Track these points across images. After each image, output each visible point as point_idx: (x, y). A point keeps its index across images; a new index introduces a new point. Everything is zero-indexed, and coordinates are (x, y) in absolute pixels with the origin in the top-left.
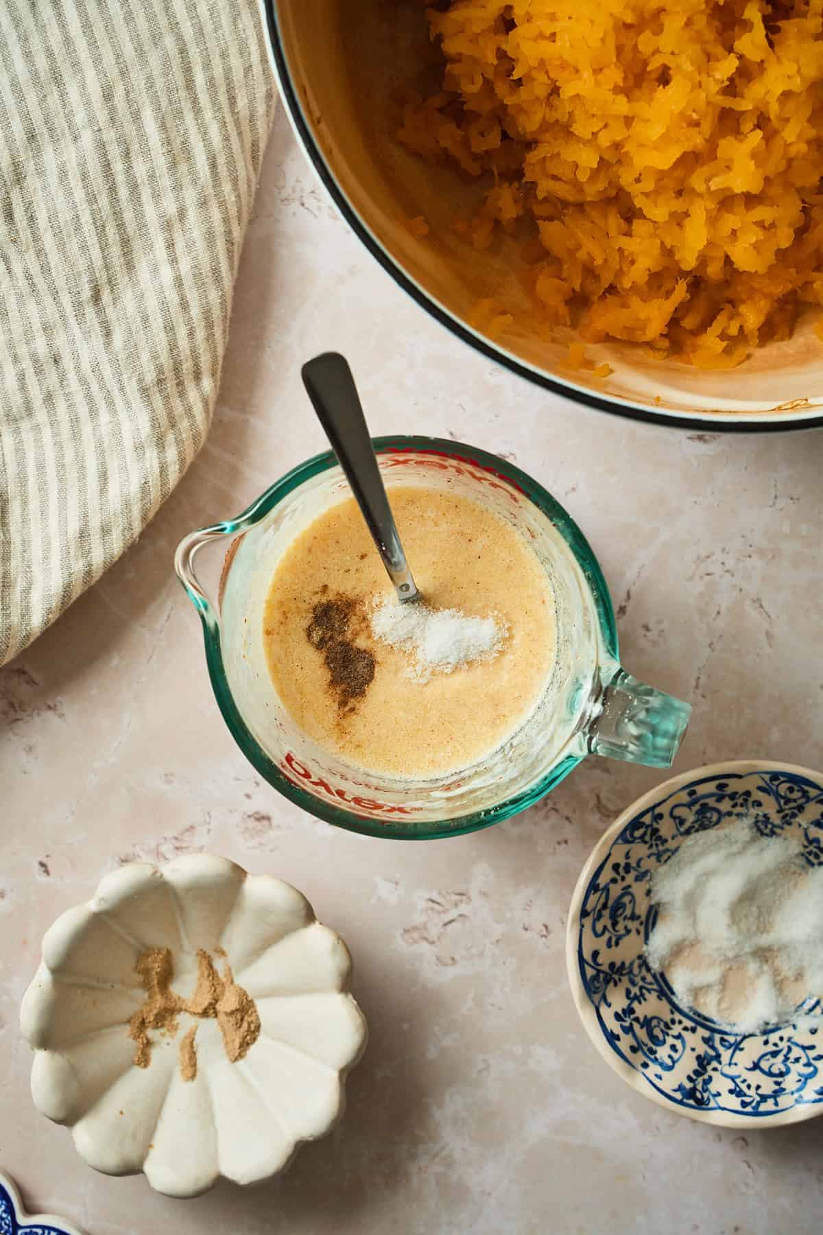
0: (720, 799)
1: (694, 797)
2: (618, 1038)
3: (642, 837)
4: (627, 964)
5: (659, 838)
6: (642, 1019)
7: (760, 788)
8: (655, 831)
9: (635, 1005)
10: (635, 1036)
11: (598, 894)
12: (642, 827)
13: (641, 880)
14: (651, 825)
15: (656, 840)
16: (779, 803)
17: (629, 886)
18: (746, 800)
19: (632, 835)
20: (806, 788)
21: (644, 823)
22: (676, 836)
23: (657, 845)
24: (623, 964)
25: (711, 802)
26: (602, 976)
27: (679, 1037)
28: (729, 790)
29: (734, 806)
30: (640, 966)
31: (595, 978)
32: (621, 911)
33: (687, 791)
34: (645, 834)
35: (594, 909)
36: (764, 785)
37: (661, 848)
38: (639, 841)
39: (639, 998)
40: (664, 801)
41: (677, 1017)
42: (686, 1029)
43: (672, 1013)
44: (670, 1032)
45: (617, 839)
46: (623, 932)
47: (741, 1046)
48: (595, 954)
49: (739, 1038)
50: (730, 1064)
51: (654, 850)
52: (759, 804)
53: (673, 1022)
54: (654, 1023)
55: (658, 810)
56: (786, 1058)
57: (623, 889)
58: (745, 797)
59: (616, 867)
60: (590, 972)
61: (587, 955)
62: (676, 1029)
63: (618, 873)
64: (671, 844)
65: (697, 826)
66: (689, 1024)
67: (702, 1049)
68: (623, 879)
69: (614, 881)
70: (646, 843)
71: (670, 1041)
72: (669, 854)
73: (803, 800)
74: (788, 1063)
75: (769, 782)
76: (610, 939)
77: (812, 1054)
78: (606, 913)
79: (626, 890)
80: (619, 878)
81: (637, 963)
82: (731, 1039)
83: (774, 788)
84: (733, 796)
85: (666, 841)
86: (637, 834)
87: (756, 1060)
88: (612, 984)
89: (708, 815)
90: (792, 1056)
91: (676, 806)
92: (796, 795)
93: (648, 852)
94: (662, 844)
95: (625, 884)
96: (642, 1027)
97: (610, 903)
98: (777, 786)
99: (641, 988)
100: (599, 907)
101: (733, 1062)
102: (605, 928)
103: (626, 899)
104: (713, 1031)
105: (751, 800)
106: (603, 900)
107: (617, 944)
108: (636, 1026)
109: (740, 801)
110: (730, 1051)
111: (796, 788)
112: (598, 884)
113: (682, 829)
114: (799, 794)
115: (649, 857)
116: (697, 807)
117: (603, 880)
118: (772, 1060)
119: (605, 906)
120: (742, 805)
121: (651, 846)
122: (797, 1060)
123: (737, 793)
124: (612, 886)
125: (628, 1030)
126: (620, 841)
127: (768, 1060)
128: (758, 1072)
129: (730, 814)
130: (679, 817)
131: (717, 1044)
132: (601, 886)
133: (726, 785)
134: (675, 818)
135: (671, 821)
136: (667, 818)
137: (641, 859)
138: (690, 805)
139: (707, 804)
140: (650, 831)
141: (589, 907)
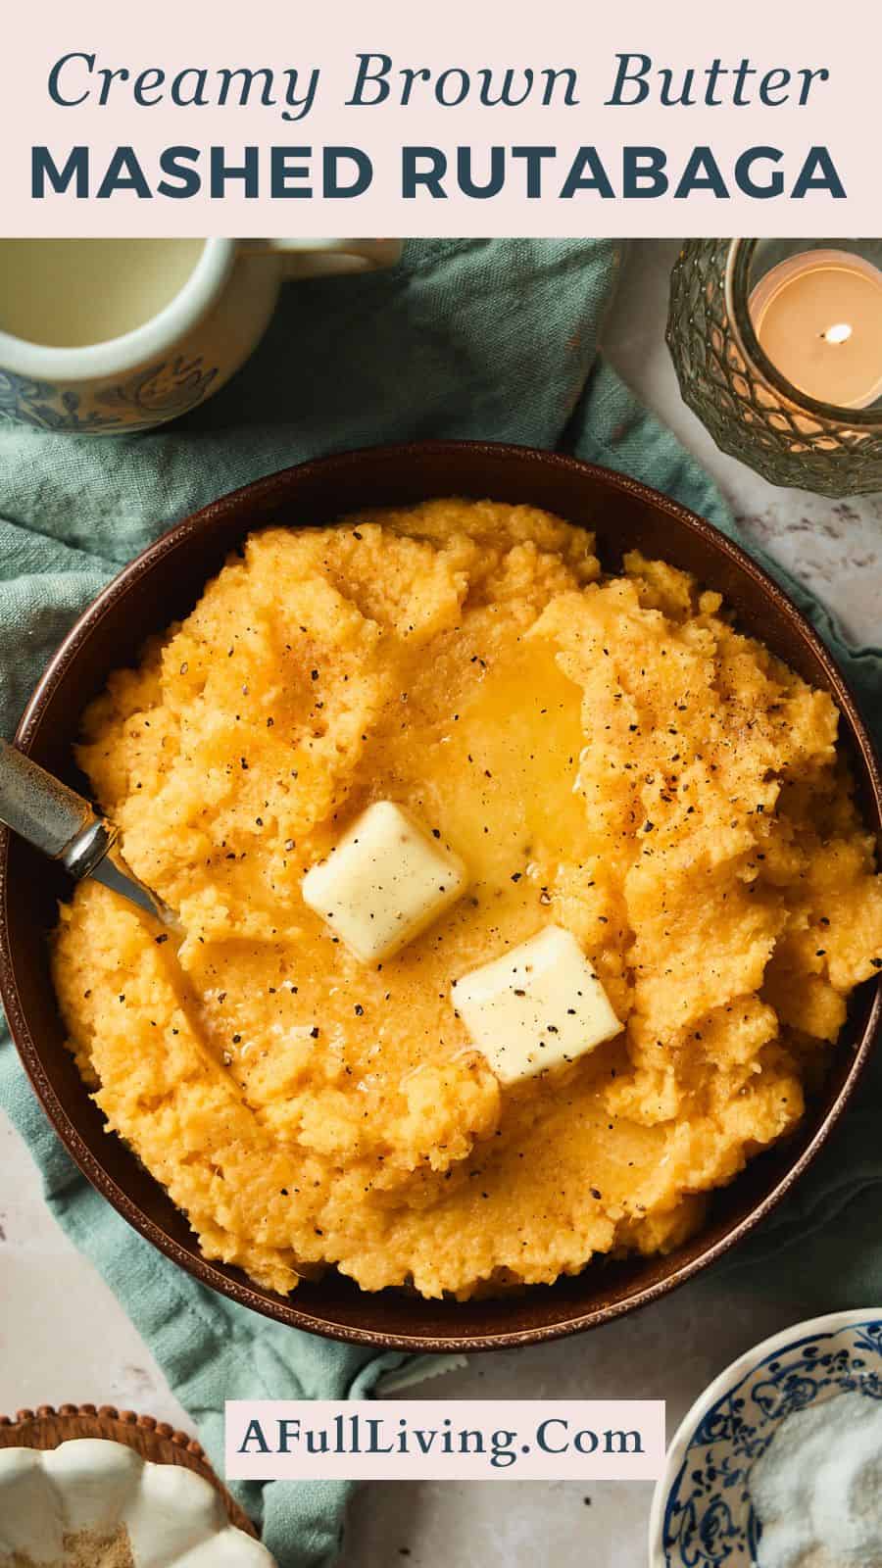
0: (811, 1366)
1: (778, 1371)
3: (722, 1433)
5: (745, 1429)
7: (858, 1345)
8: (738, 1422)
11: (682, 1513)
12: (719, 1421)
13: (732, 1484)
14: (731, 1416)
15: (741, 1432)
17: (718, 1496)
18: (844, 1362)
19: (710, 1434)
21: (721, 1416)
22: (765, 1421)
23: (743, 1438)
25: (801, 1373)
28: (819, 1355)
29: (831, 1371)
32: (714, 1527)
33: (768, 1365)
34: (725, 1427)
35: (680, 1533)
36: (863, 1340)
37: (749, 1440)
38: (719, 1438)
40: (741, 1384)
45: (691, 1443)
46: (721, 1552)
51: (740, 1444)
52: (861, 1364)
55: (735, 1397)
57: (711, 1501)
58: (841, 1358)
59: (697, 1476)
63: (701, 1483)
64: (761, 1433)
65: (789, 1404)
68: (709, 1488)
69: (698, 1493)
70: (728, 1438)
72: (760, 1445)
75: (867, 1335)
76: (706, 1565)
78: (696, 1535)
79: (716, 1502)
80: (703, 1488)
83: (876, 1341)
84: (826, 1361)
85: (753, 1430)
86: (715, 1430)
89: (800, 1388)
91: (757, 1386)
93: (734, 1449)
94: (750, 1435)
95: (713, 1493)
97: (699, 1521)
98: (879, 1338)
100: (685, 1529)
102: (698, 1554)
103: (718, 1512)
105: (850, 1360)
106: (688, 1520)
109: (836, 1364)
112: (679, 1503)
113: (771, 1412)
115: (736, 1454)
116: (784, 1382)
117: (683, 1497)
119: (692, 1527)
120: (840, 1368)
121: (736, 1442)
123: (830, 1356)
124: (696, 1501)
126: (695, 1443)
129: (827, 1382)
130: (764, 1399)
132: (682, 1505)
133: (815, 1349)
134: (759, 1401)
135: (755, 1405)
136: (749, 1403)
137: (727, 1459)
138: (774, 1382)
139: (795, 1376)
140: (730, 1423)
141: (672, 1533)
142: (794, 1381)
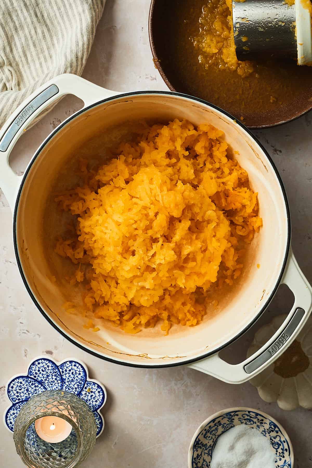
0: (282, 449)
1: (283, 442)
2: (214, 422)
3: (271, 427)
4: (233, 423)
5: (270, 432)
6: (218, 428)
7: (285, 461)
8: (273, 431)
9: (222, 426)
10: (214, 426)
11: (255, 416)
12: (274, 427)
13: (257, 426)
14: (275, 430)
15: (270, 431)
16: (281, 466)
17: (256, 423)
18: (281, 456)
19: (272, 425)
21: (276, 428)
22: (270, 436)
23: (268, 431)
24: (233, 422)
25: (281, 447)
26: (231, 417)
27: (212, 438)
28: (285, 452)
29: (280, 453)
30: (231, 426)
31: (231, 415)
32: (248, 421)
33: (285, 440)
34: (272, 428)
35: (250, 414)
36: (286, 462)
37: (267, 432)
38: (270, 427)
39: (223, 427)
40: (282, 434)
41: (216, 437)
42: (214, 439)
43: (218, 435)
44: (213, 436)
46: (242, 421)
47: (209, 456)
48: (237, 415)
49: (211, 454)
50: (204, 453)
51: (266, 430)
52: (280, 460)
53: (216, 436)
54: (216, 431)
55: (279, 432)
58: (283, 456)
59: (262, 420)
60: (232, 414)
61: (237, 413)
62: (213, 437)
63: (260, 421)
64: (267, 435)
65: (273, 442)
66: (215, 440)
67: (208, 445)
68: (258, 422)
69: (258, 420)
70: (269, 428)
71: (211, 436)
72: (264, 434)
75: (288, 463)
76: (241, 418)
78: (249, 418)
81: (233, 425)
82: (210, 452)
83: (286, 465)
84: (283, 453)
85: (269, 433)
86: (272, 426)
87: (206, 460)
88: (228, 419)
89: (277, 446)
91: (280, 437)
93: (266, 429)
94: (268, 433)
96: (216, 428)
97: (251, 419)
99: (226, 427)
100: (251, 416)
101: (205, 454)
102: (244, 417)
103: (252, 423)
104: (212, 447)
105: (282, 458)
106: (253, 417)
107: (239, 420)
108: (216, 427)
109: (281, 455)
110: (207, 453)
113: (272, 438)
115: (264, 429)
116: (280, 443)
117: (259, 417)
119: (251, 417)
120: (280, 455)
121: (267, 429)
123: (284, 454)
124: (257, 419)
125: (215, 425)
126: (270, 421)
128: (203, 461)
129: (277, 451)
130: (276, 437)
131: (209, 449)
132: (257, 416)
133: (287, 451)
134: (276, 436)
135: (276, 435)
137: (264, 427)
138: (280, 440)
139: (281, 445)
141: (251, 413)
142: (279, 445)
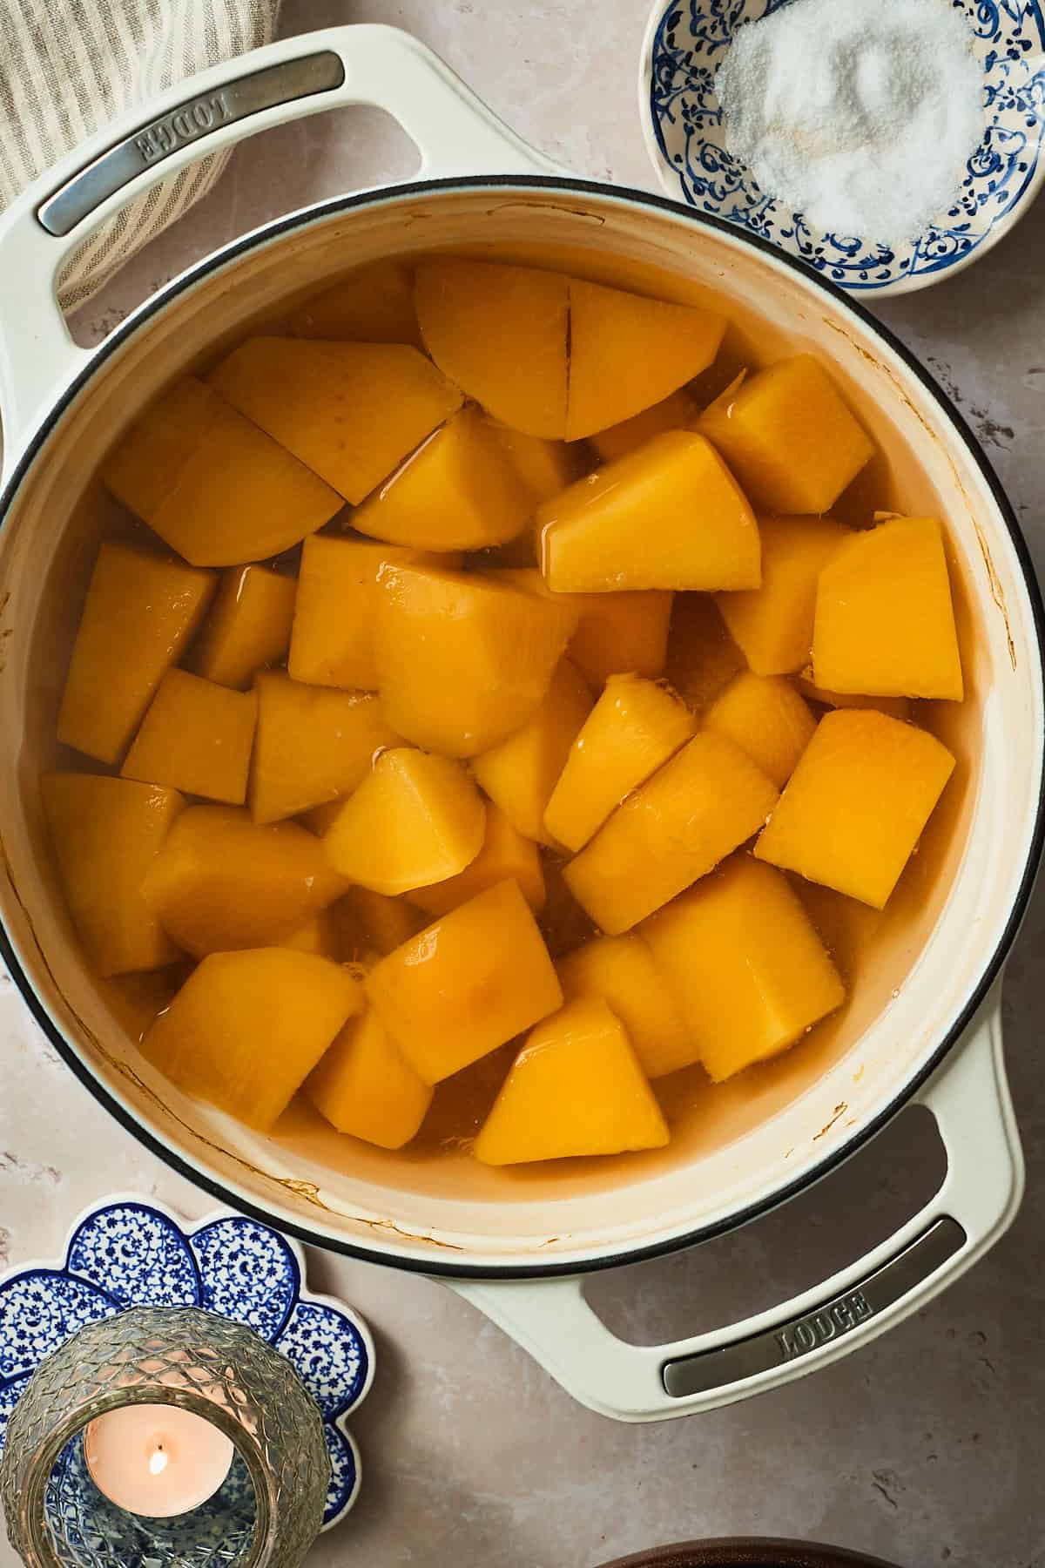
0: (992, 187)
1: (1018, 166)
5: (1011, 105)
7: (967, 226)
8: (1021, 107)
11: (1023, 8)
12: (1039, 99)
13: (989, 56)
14: (1032, 108)
15: (1013, 101)
16: (939, 229)
17: (997, 41)
18: (967, 206)
20: (932, 262)
22: (995, 122)
23: (1006, 98)
25: (996, 176)
28: (993, 198)
29: (972, 192)
32: (984, 13)
33: (1029, 166)
34: (1030, 96)
36: (965, 232)
37: (1000, 99)
38: (1029, 86)
51: (1004, 91)
52: (953, 213)
55: (1039, 125)
56: (722, 22)
57: (1000, 33)
58: (971, 208)
63: (1019, 42)
64: (991, 110)
65: (986, 146)
68: (1009, 42)
70: (1021, 90)
72: (986, 101)
73: (921, 251)
74: (718, 18)
75: (967, 238)
77: (706, 45)
79: (995, 35)
80: (1014, 39)
83: (957, 237)
84: (983, 197)
85: (1001, 109)
86: (1037, 90)
89: (987, 165)
90: (719, 28)
91: (1026, 143)
92: (933, 249)
93: (1008, 85)
94: (1002, 103)
95: (1003, 40)
97: (1002, 11)
98: (957, 241)
105: (963, 211)
106: (1012, 6)
109: (971, 201)
111: (940, 254)
112: (1031, 15)
113: (995, 132)
114: (930, 253)
115: (1003, 82)
116: (1004, 161)
118: (732, 9)
120: (965, 199)
121: (1011, 92)
122: (714, 28)
123: (983, 203)
124: (1016, 25)
127: (736, 7)
129: (968, 182)
130: (1011, 138)
132: (1026, 16)
133: (1001, 201)
134: (1015, 134)
135: (1015, 129)
136: (1023, 128)
137: (1008, 73)
138: (1013, 156)
139: (999, 171)
140: (1028, 103)
142: (996, 164)
